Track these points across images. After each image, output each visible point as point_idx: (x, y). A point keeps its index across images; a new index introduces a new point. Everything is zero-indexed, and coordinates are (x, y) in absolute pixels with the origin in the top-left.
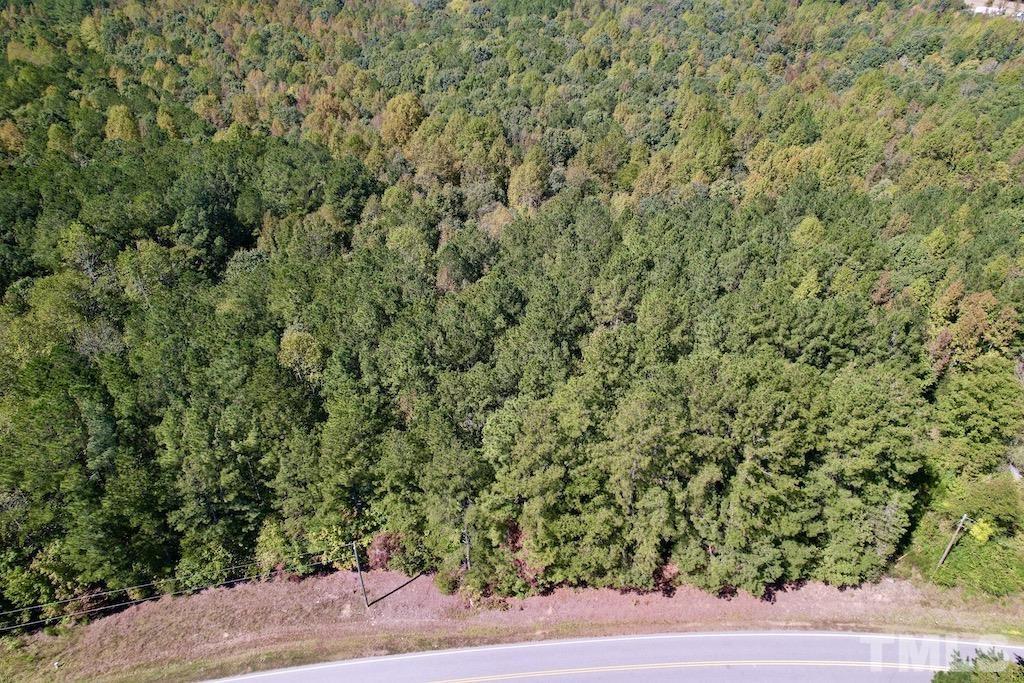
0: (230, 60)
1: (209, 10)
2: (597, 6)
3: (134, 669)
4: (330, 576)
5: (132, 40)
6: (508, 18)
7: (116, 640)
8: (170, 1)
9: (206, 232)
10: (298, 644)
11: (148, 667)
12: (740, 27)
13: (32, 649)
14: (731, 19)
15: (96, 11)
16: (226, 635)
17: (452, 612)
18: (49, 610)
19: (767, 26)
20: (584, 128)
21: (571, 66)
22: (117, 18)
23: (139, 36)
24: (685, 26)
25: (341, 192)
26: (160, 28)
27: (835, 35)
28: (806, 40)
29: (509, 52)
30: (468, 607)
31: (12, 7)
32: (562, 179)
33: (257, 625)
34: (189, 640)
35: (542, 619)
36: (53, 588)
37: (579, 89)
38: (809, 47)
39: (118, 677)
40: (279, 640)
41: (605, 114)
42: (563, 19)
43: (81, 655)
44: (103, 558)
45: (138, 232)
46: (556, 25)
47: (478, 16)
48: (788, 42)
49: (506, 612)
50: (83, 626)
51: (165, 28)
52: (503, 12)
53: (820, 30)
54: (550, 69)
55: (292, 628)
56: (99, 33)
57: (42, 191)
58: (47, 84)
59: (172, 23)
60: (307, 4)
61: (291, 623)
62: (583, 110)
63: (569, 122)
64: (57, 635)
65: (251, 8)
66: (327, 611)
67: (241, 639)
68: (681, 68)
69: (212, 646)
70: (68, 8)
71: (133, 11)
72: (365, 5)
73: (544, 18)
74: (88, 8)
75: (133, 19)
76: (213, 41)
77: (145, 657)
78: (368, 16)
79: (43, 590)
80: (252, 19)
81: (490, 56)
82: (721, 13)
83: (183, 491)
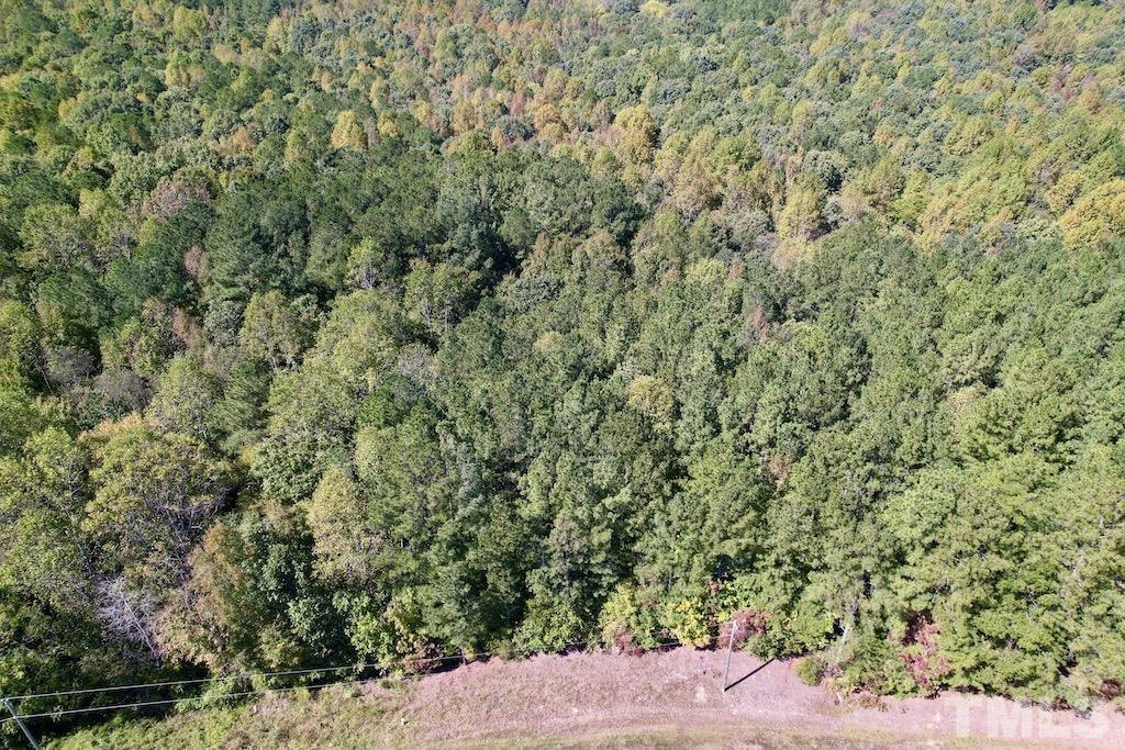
0: (427, 64)
1: (393, 10)
2: (817, 11)
3: (484, 737)
4: (672, 653)
5: (321, 43)
6: (720, 22)
7: (457, 702)
8: (354, 1)
9: (477, 253)
10: (656, 728)
11: (498, 737)
12: (983, 35)
13: (369, 699)
14: (972, 27)
15: (284, 12)
16: (575, 710)
17: (820, 707)
18: (384, 663)
19: (1017, 35)
20: (842, 151)
21: (809, 79)
22: (307, 19)
23: (327, 37)
24: (923, 35)
25: (612, 215)
26: (348, 29)
27: (1101, 45)
28: (1065, 50)
29: (735, 63)
30: (837, 703)
31: (205, 7)
32: (837, 210)
33: (607, 702)
34: (536, 711)
35: (929, 726)
36: (396, 639)
37: (826, 107)
38: (1068, 58)
39: (470, 744)
40: (633, 721)
41: (866, 136)
42: (783, 25)
43: (424, 713)
44: (460, 614)
45: (411, 250)
46: (777, 32)
47: (683, 20)
48: (1041, 54)
49: (885, 714)
50: (413, 683)
51: (352, 29)
52: (712, 16)
53: (1083, 38)
54: (786, 83)
55: (647, 709)
56: (286, 34)
57: (308, 202)
58: (262, 89)
59: (359, 24)
60: (486, 5)
61: (643, 703)
62: (839, 132)
63: (824, 144)
64: (389, 688)
65: (431, 7)
66: (679, 692)
67: (592, 717)
68: (936, 84)
69: (562, 721)
70: (255, 9)
71: (321, 12)
72: (552, 7)
73: (761, 24)
74: (275, 9)
75: (321, 20)
76: (404, 42)
77: (492, 725)
78: (557, 17)
79: (387, 639)
80: (435, 19)
81: (715, 67)
82: (957, 19)
83: (552, 549)
